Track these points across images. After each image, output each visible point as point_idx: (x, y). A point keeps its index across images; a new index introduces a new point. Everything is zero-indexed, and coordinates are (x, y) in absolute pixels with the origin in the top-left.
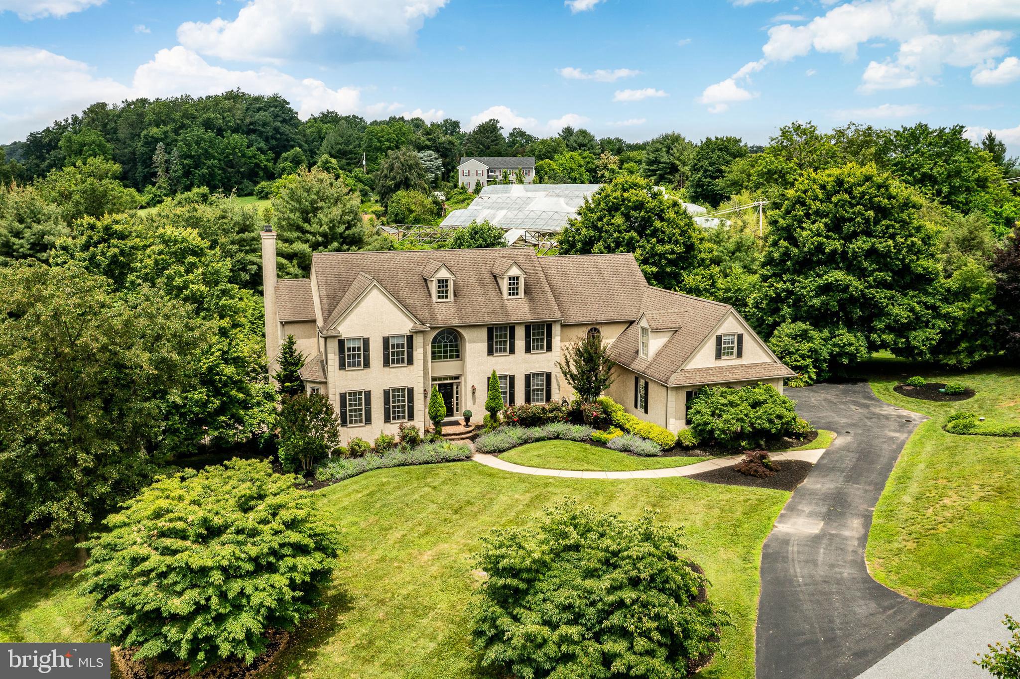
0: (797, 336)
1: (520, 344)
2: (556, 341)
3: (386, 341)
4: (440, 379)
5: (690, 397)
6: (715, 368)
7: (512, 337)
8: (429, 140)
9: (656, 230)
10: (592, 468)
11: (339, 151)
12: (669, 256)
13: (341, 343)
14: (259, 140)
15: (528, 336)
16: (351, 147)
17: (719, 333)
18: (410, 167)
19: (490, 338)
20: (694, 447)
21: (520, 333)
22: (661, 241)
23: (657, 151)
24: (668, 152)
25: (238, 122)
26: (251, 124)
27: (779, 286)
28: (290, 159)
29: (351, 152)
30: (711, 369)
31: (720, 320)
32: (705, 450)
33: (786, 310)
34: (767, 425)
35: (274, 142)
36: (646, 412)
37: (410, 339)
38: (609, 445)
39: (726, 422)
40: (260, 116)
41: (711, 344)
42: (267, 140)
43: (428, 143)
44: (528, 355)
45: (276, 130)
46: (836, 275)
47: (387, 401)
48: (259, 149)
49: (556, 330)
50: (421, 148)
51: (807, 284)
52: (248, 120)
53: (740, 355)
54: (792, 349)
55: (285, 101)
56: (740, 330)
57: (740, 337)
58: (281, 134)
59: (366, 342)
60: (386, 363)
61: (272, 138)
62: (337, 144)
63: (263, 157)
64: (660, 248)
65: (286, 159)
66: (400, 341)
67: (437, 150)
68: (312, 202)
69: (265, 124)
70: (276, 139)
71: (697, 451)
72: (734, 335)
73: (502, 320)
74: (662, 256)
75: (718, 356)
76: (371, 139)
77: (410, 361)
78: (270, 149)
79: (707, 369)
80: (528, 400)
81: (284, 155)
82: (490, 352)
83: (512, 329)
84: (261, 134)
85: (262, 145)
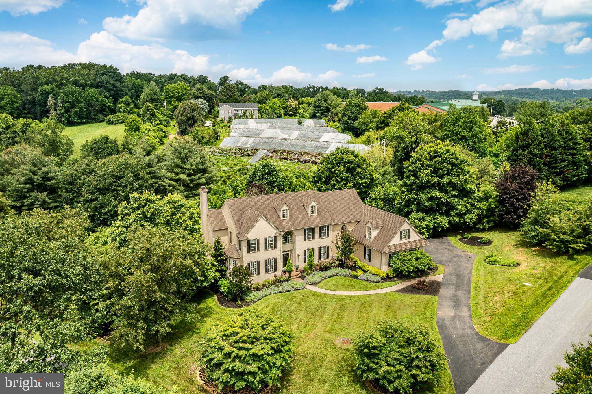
0: (420, 219)
1: (317, 235)
2: (331, 233)
3: (266, 239)
4: (285, 252)
5: (390, 256)
6: (400, 244)
7: (314, 232)
8: (200, 93)
9: (358, 173)
10: (357, 289)
11: (151, 99)
12: (365, 185)
13: (248, 242)
14: (105, 91)
15: (320, 231)
16: (158, 96)
17: (401, 230)
18: (195, 110)
19: (305, 233)
20: (394, 277)
21: (317, 230)
22: (361, 178)
23: (319, 100)
24: (325, 101)
25: (92, 81)
26: (100, 82)
27: (410, 196)
28: (124, 102)
29: (158, 99)
31: (402, 224)
32: (398, 278)
33: (414, 207)
34: (424, 268)
35: (113, 92)
36: (370, 261)
37: (275, 238)
38: (359, 278)
39: (407, 268)
40: (104, 78)
41: (398, 234)
42: (109, 91)
43: (200, 95)
44: (320, 239)
45: (113, 85)
46: (436, 193)
47: (266, 265)
48: (105, 96)
49: (331, 228)
50: (196, 98)
51: (423, 196)
52: (97, 80)
54: (418, 225)
55: (116, 69)
56: (409, 228)
57: (409, 231)
58: (116, 88)
59: (258, 241)
60: (266, 248)
61: (112, 90)
62: (150, 94)
63: (107, 101)
64: (360, 181)
65: (121, 103)
66: (271, 239)
67: (205, 98)
68: (186, 154)
69: (107, 83)
70: (114, 90)
71: (395, 279)
72: (407, 230)
73: (310, 226)
75: (401, 239)
76: (168, 92)
77: (275, 247)
78: (111, 96)
79: (397, 245)
80: (320, 259)
81: (120, 100)
82: (305, 239)
83: (314, 229)
84: (105, 88)
85: (107, 94)
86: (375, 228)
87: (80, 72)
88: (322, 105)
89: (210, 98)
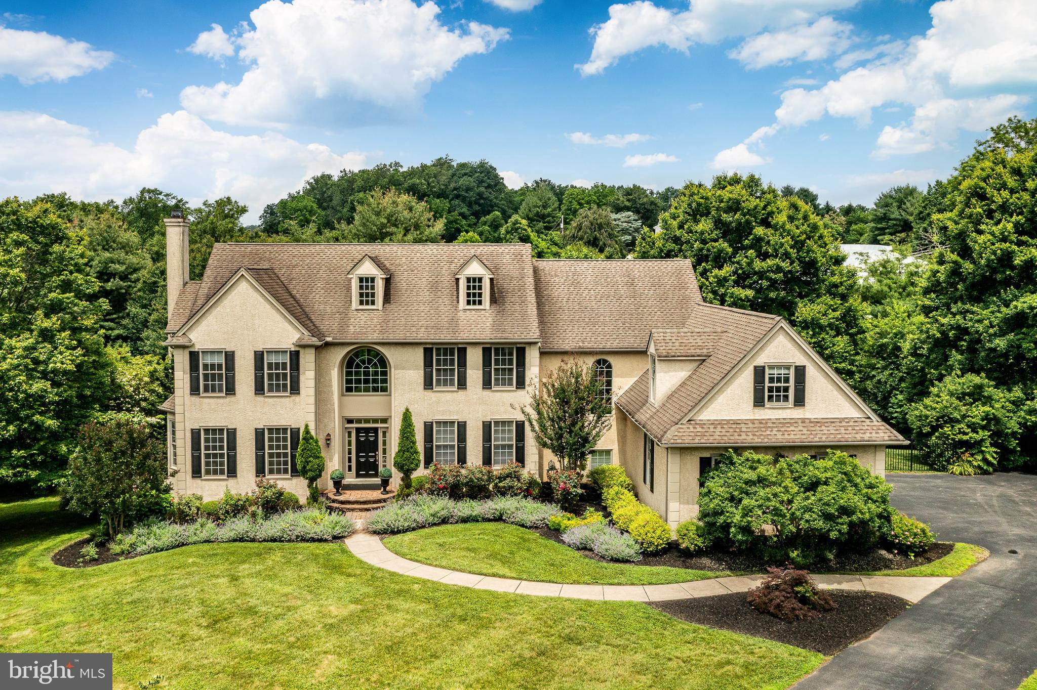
1: (474, 374)
2: (533, 371)
3: (259, 357)
4: (359, 421)
5: (705, 466)
6: (753, 421)
7: (463, 363)
8: (628, 200)
11: (537, 214)
13: (194, 357)
14: (463, 205)
15: (486, 363)
16: (549, 210)
17: (760, 361)
18: (600, 226)
19: (428, 363)
20: (699, 553)
21: (474, 357)
22: (764, 256)
23: (887, 206)
24: (899, 207)
25: (443, 187)
26: (455, 189)
28: (488, 223)
29: (549, 215)
30: (745, 422)
31: (761, 342)
32: (719, 560)
34: (820, 524)
35: (476, 207)
36: (652, 490)
37: (295, 356)
38: (565, 537)
39: (747, 512)
40: (464, 181)
41: (745, 381)
42: (470, 205)
43: (627, 204)
44: (487, 393)
45: (480, 195)
47: (260, 445)
48: (461, 214)
49: (532, 357)
50: (618, 209)
51: (985, 317)
52: (452, 185)
53: (800, 401)
55: (491, 167)
56: (800, 360)
57: (800, 372)
58: (485, 199)
59: (230, 357)
60: (259, 389)
61: (476, 203)
62: (535, 206)
63: (464, 222)
65: (485, 223)
66: (280, 359)
67: (637, 211)
69: (468, 189)
70: (480, 205)
71: (706, 561)
72: (788, 368)
73: (445, 337)
74: (761, 274)
75: (759, 401)
76: (571, 202)
77: (295, 389)
78: (473, 214)
79: (736, 422)
80: (487, 461)
81: (483, 219)
82: (428, 384)
83: (462, 352)
84: (464, 199)
85: (465, 210)
86: (669, 359)
87: (423, 171)
88: (892, 216)
89: (648, 210)
